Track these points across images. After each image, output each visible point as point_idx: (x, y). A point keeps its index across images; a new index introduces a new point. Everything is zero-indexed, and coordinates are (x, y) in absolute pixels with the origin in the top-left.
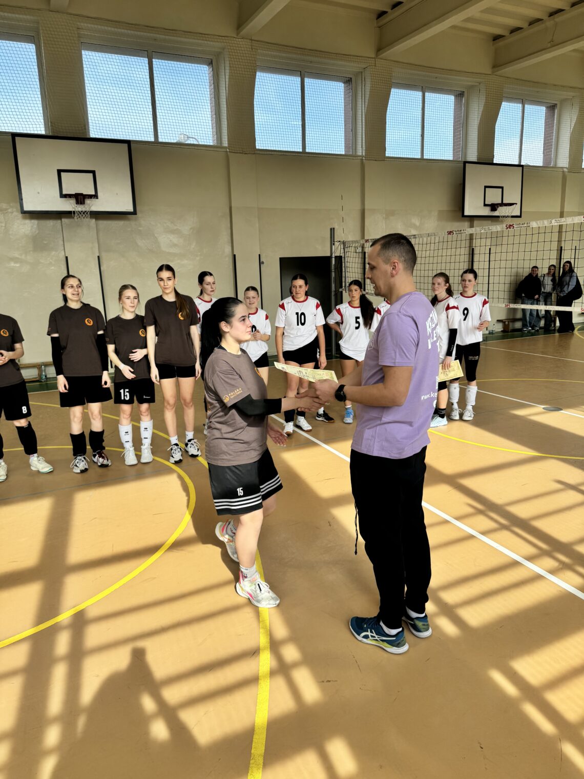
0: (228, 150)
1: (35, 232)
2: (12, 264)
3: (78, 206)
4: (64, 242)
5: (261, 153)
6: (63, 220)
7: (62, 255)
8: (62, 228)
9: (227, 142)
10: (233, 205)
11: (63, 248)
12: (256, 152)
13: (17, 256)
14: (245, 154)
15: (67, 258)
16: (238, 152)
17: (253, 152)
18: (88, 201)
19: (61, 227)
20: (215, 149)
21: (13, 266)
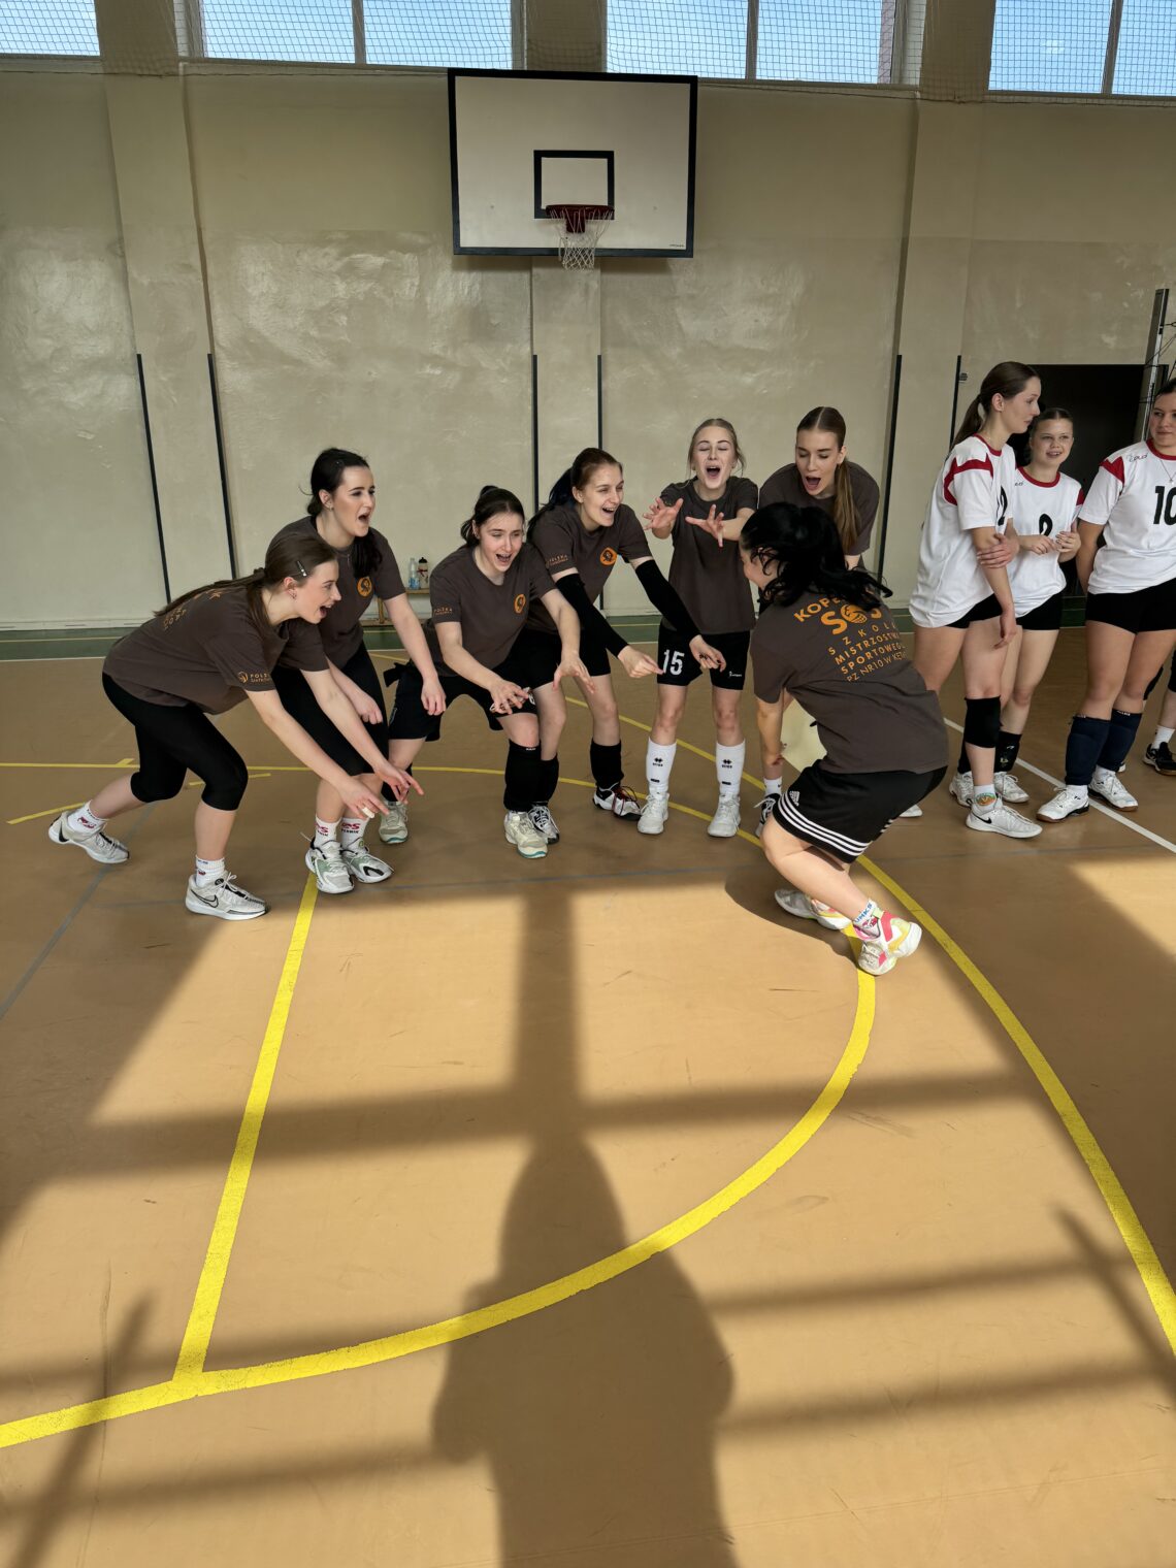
0: (918, 95)
1: (477, 299)
2: (428, 370)
3: (571, 236)
4: (532, 324)
5: (999, 98)
6: (535, 270)
7: (525, 352)
8: (531, 290)
9: (918, 75)
10: (912, 234)
11: (528, 336)
12: (987, 97)
13: (438, 352)
14: (960, 103)
15: (535, 358)
16: (944, 98)
17: (980, 99)
18: (592, 226)
19: (528, 288)
20: (888, 94)
21: (429, 374)
